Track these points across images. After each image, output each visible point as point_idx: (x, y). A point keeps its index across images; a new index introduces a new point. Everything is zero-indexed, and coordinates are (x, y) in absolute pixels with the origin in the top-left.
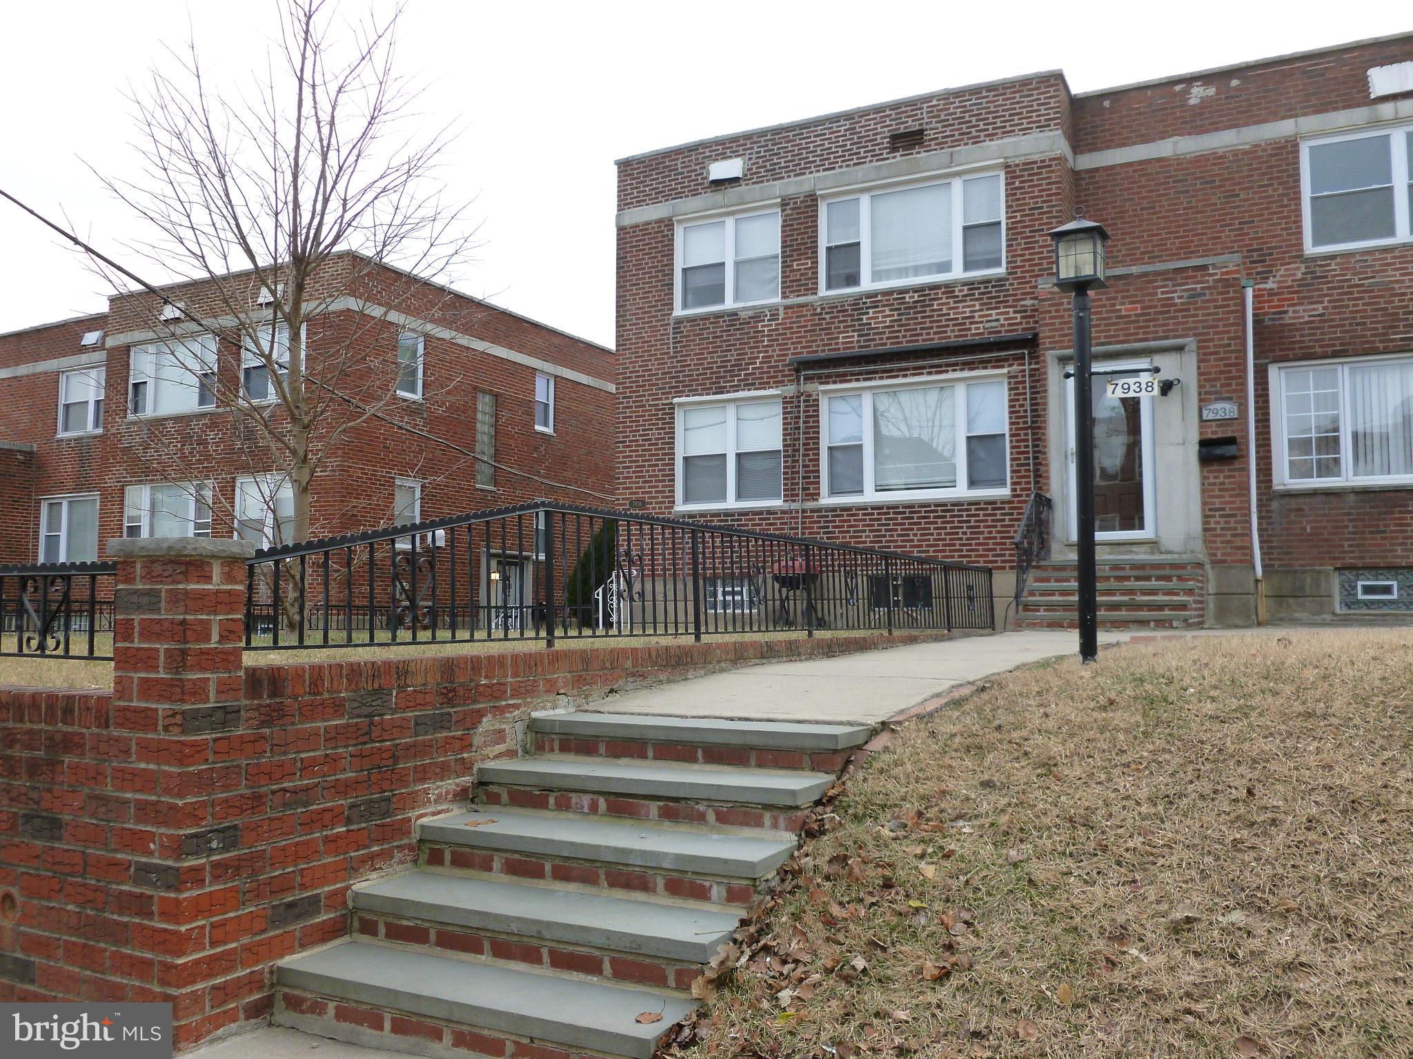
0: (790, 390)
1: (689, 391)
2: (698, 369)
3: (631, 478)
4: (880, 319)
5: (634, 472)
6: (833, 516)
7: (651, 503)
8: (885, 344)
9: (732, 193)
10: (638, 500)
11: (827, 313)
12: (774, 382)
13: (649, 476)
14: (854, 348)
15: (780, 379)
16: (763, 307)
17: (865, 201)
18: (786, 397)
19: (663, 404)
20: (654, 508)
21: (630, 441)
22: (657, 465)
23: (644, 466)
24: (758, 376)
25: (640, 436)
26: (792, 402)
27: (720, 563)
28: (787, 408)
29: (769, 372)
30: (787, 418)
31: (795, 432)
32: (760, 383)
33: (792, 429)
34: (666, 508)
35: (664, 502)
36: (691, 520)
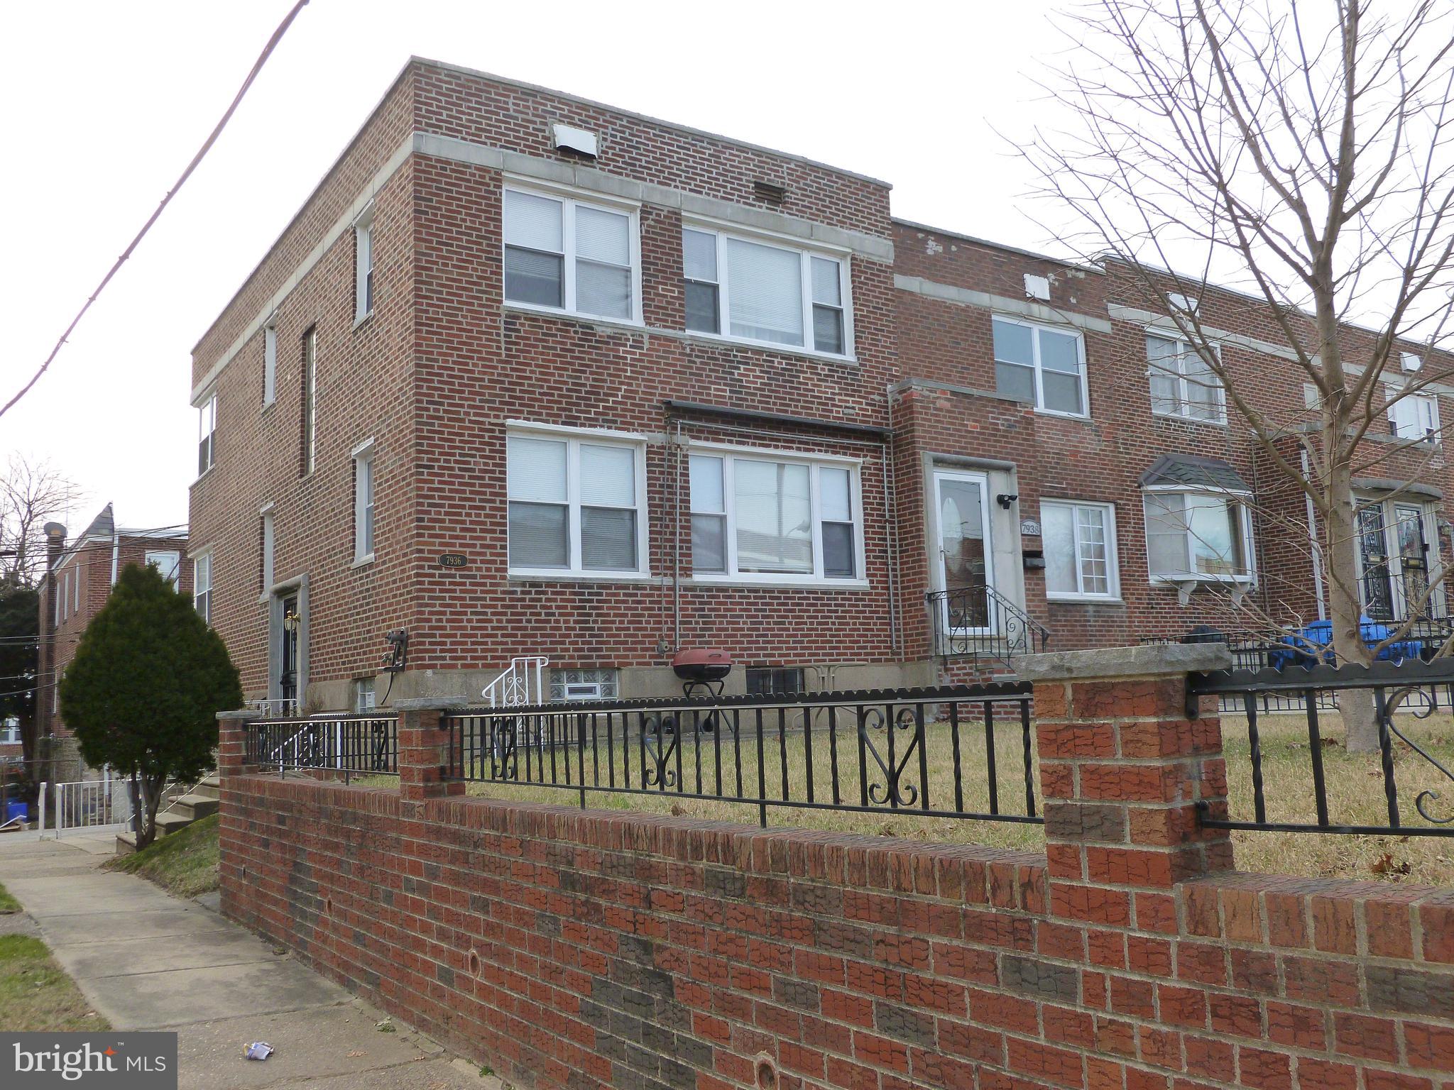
0: (659, 438)
1: (529, 413)
2: (542, 387)
3: (443, 521)
4: (753, 378)
5: (447, 514)
6: (708, 597)
7: (474, 561)
8: (757, 408)
9: (584, 173)
10: (455, 554)
11: (697, 356)
12: (640, 425)
13: (472, 523)
14: (726, 404)
15: (646, 421)
16: (625, 328)
17: (722, 239)
18: (652, 446)
19: (490, 424)
20: (479, 569)
21: (440, 468)
22: (483, 508)
23: (463, 507)
24: (619, 412)
25: (456, 462)
26: (662, 454)
27: (575, 650)
28: (653, 459)
29: (633, 411)
30: (654, 472)
31: (666, 490)
32: (622, 423)
33: (662, 486)
34: (497, 570)
35: (494, 562)
36: (533, 590)
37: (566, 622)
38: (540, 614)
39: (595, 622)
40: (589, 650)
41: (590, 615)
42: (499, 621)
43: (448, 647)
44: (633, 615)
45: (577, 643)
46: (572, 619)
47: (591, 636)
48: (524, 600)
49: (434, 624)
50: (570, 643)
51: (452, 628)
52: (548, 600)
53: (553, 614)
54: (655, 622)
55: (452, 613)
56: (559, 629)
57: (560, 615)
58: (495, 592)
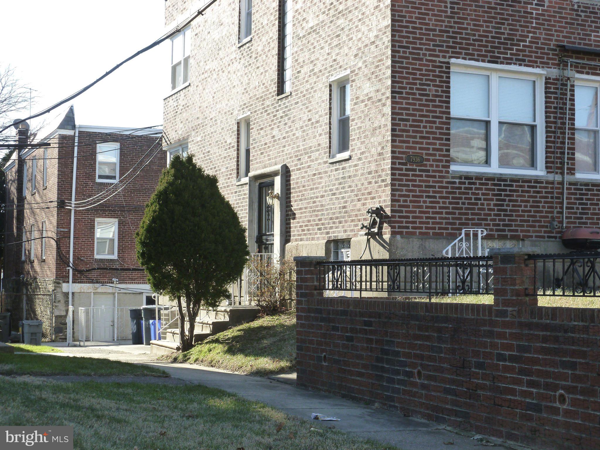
0: (554, 72)
1: (466, 54)
2: (475, 35)
5: (411, 126)
6: (586, 190)
7: (428, 160)
10: (416, 155)
11: (582, 11)
12: (541, 63)
13: (427, 132)
15: (545, 60)
18: (550, 78)
19: (440, 62)
20: (432, 166)
21: (407, 93)
22: (435, 122)
23: (421, 121)
24: (527, 53)
25: (418, 89)
26: (556, 84)
27: (494, 225)
28: (550, 88)
29: (537, 53)
30: (550, 98)
31: (559, 111)
32: (529, 61)
33: (555, 108)
34: (443, 166)
35: (441, 161)
36: (467, 181)
37: (488, 205)
38: (470, 199)
39: (508, 205)
40: (504, 225)
41: (504, 200)
42: (444, 203)
43: (411, 220)
44: (533, 202)
45: (495, 220)
46: (492, 203)
47: (505, 215)
48: (460, 188)
49: (402, 203)
50: (491, 220)
51: (414, 207)
52: (477, 189)
53: (480, 199)
54: (549, 207)
55: (413, 196)
56: (483, 209)
57: (485, 199)
58: (442, 182)
